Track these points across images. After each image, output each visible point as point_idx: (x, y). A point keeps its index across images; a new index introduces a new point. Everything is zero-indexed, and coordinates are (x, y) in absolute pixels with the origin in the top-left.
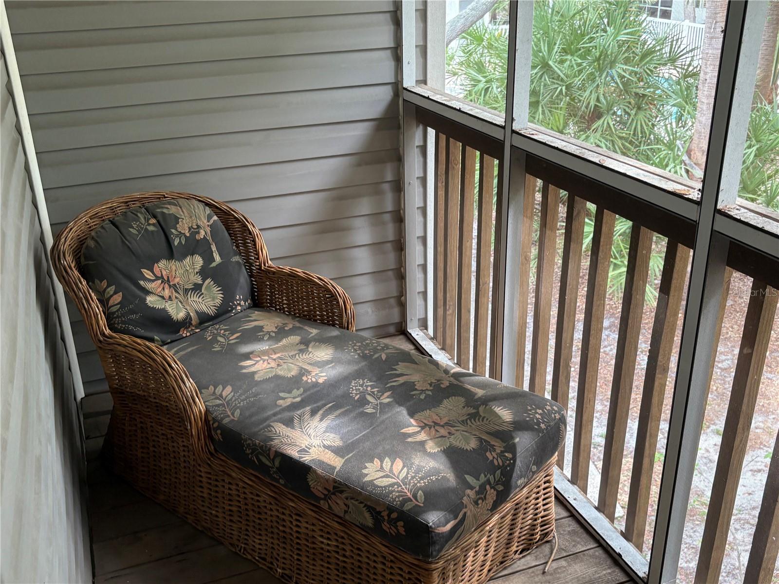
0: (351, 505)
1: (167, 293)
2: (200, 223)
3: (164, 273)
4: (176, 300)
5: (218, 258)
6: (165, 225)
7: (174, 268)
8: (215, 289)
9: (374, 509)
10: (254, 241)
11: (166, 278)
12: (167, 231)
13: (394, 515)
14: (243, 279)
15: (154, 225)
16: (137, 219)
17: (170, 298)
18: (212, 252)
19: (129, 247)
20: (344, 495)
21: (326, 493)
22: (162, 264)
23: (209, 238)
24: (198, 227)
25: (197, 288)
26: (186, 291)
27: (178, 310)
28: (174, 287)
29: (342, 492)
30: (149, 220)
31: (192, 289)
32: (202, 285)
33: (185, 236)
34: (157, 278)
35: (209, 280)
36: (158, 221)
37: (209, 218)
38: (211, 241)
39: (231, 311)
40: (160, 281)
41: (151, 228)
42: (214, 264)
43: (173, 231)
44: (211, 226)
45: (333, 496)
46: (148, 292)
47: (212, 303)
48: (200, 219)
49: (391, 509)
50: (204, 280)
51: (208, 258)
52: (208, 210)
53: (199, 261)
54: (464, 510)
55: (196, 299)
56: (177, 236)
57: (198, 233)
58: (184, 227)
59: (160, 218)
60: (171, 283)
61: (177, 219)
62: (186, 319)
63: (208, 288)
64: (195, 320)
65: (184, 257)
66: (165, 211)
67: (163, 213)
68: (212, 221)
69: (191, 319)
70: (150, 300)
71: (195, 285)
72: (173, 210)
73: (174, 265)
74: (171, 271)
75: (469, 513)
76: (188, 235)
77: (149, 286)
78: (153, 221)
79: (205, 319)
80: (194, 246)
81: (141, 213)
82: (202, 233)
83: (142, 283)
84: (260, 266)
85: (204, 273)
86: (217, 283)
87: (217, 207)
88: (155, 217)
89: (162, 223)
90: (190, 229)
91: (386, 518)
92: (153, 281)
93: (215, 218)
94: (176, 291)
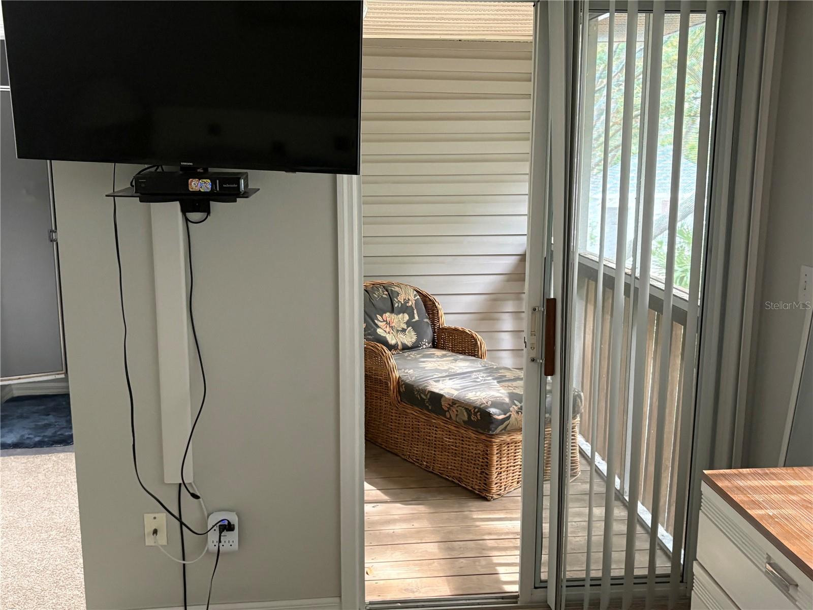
0: (459, 411)
1: (388, 329)
2: (410, 298)
3: (388, 319)
4: (392, 334)
5: (417, 318)
6: (392, 296)
7: (393, 318)
8: (413, 333)
9: (468, 409)
10: (438, 312)
11: (388, 322)
12: (392, 299)
13: (476, 410)
14: (429, 332)
15: (386, 294)
16: (378, 291)
17: (389, 333)
18: (414, 313)
19: (373, 303)
20: (457, 405)
21: (448, 406)
22: (388, 314)
23: (414, 306)
24: (409, 299)
25: (404, 330)
26: (398, 331)
27: (392, 340)
28: (392, 328)
29: (455, 404)
30: (384, 292)
31: (401, 331)
32: (406, 330)
33: (401, 303)
34: (384, 321)
35: (410, 328)
36: (389, 293)
37: (415, 296)
38: (414, 308)
39: (420, 347)
40: (385, 323)
41: (384, 296)
42: (414, 320)
43: (395, 299)
44: (415, 300)
45: (451, 408)
46: (378, 327)
47: (410, 340)
48: (410, 296)
49: (475, 408)
50: (408, 327)
51: (412, 316)
52: (415, 293)
53: (406, 317)
54: (510, 413)
55: (402, 336)
56: (397, 302)
57: (408, 302)
58: (401, 298)
59: (390, 292)
60: (391, 325)
61: (398, 294)
62: (395, 345)
63: (409, 332)
64: (400, 347)
65: (399, 313)
66: (393, 289)
67: (391, 290)
68: (416, 298)
69: (398, 345)
70: (379, 331)
71: (403, 328)
72: (397, 289)
73: (393, 316)
74: (391, 319)
75: (512, 416)
76: (403, 303)
77: (379, 324)
78: (386, 293)
79: (405, 348)
80: (405, 309)
81: (381, 288)
82: (410, 303)
83: (376, 321)
84: (439, 326)
85: (408, 323)
86: (415, 330)
87: (420, 293)
88: (387, 291)
89: (390, 294)
90: (404, 300)
91: (473, 412)
92: (382, 322)
93: (418, 297)
94: (393, 330)
